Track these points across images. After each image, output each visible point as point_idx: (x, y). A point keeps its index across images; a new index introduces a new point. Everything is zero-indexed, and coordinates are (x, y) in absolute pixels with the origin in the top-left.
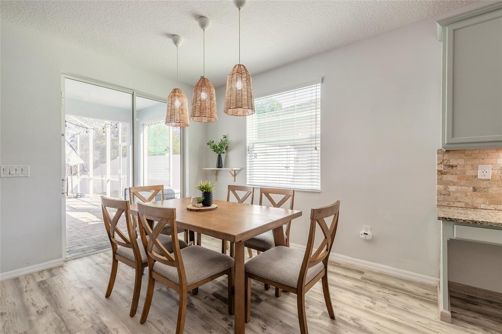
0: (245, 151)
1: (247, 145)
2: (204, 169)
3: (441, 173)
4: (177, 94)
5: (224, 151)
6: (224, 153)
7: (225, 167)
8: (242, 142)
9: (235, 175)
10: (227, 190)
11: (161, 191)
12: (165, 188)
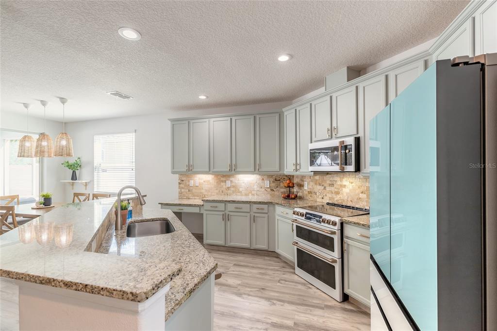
0: (93, 169)
1: (95, 165)
2: (61, 181)
3: (180, 183)
4: (27, 139)
5: (78, 168)
6: (78, 170)
7: (79, 180)
8: (91, 163)
9: (86, 185)
10: (73, 197)
11: (16, 199)
12: (20, 197)
